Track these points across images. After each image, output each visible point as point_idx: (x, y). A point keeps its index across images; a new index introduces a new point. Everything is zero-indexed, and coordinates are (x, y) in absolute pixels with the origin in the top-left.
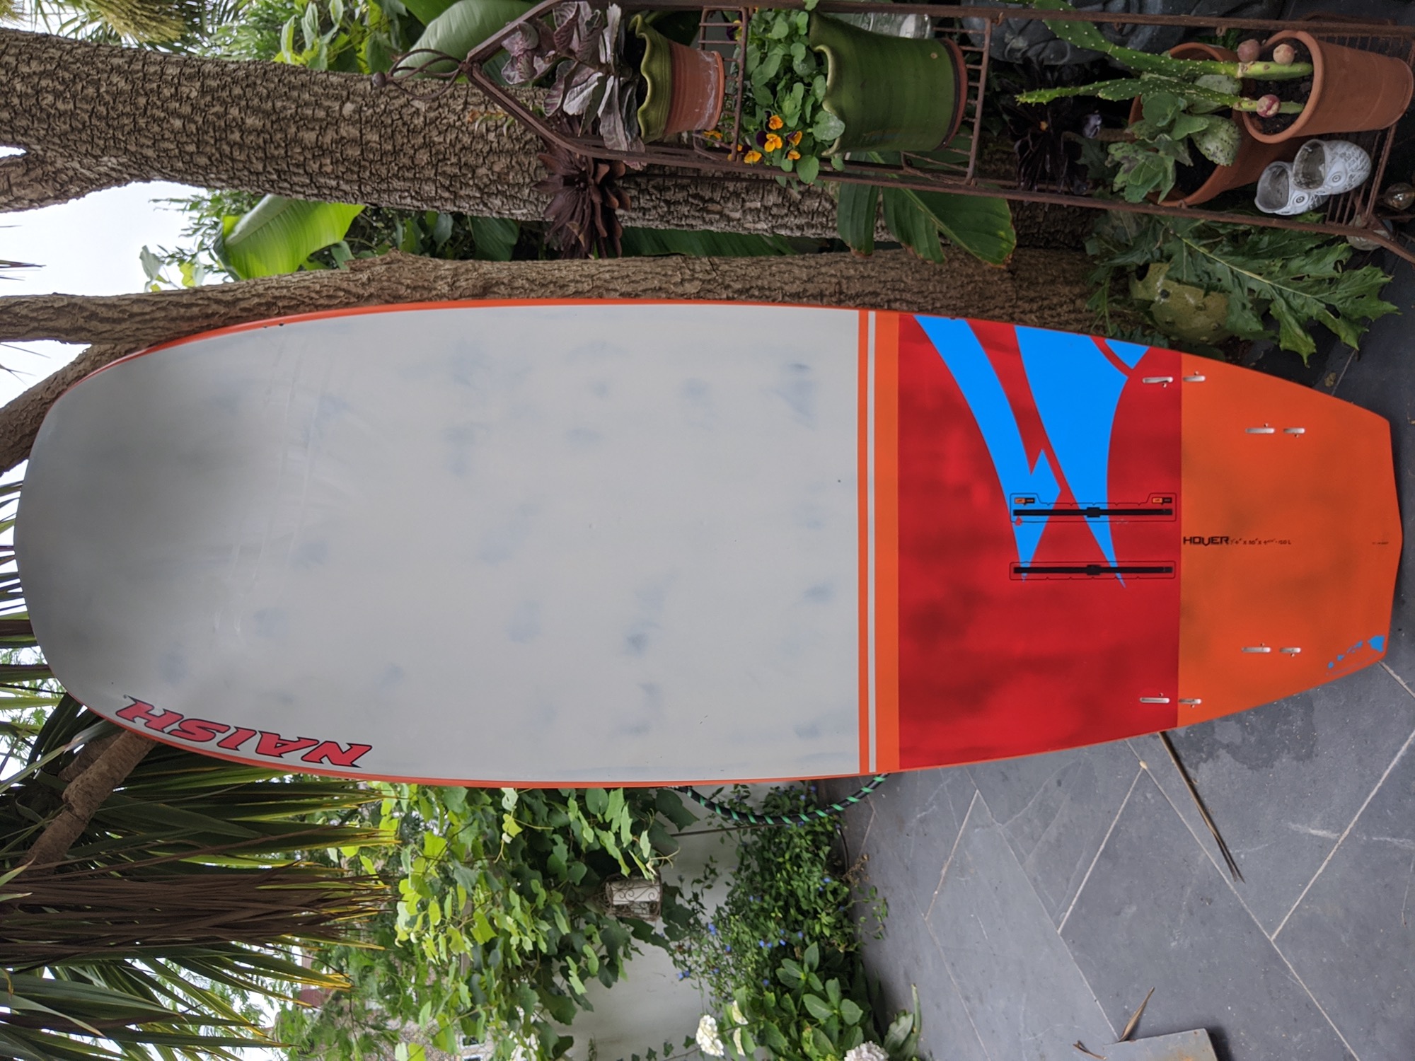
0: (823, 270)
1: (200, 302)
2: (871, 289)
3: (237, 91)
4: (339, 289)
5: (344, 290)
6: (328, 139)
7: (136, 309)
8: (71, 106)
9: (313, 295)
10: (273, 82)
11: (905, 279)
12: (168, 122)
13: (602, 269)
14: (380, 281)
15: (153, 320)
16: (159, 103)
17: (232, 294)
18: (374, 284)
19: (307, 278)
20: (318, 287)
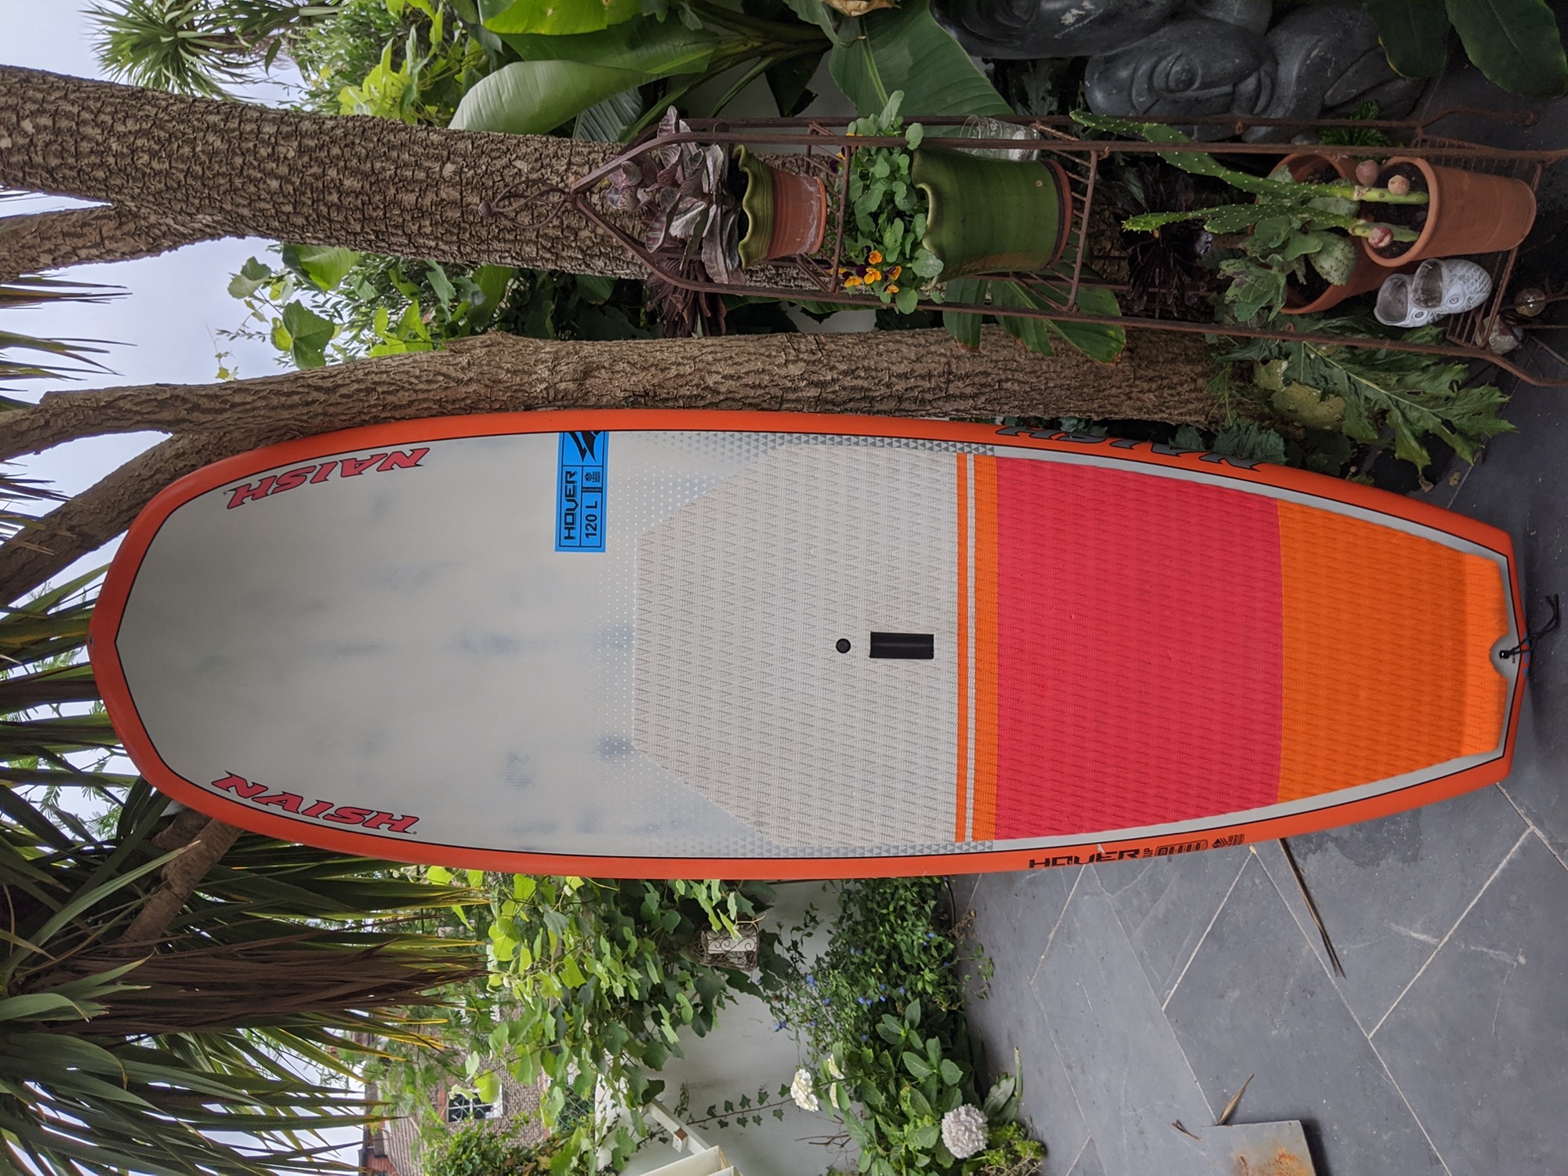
0: (933, 349)
1: (301, 390)
2: (981, 369)
3: (336, 151)
4: (439, 374)
5: (444, 375)
6: (427, 201)
7: (237, 399)
8: (166, 165)
9: (413, 380)
10: (372, 141)
11: (1018, 358)
12: (265, 182)
13: (705, 350)
14: (480, 365)
15: (254, 409)
16: (255, 163)
17: (332, 380)
18: (474, 369)
19: (406, 361)
20: (417, 372)
